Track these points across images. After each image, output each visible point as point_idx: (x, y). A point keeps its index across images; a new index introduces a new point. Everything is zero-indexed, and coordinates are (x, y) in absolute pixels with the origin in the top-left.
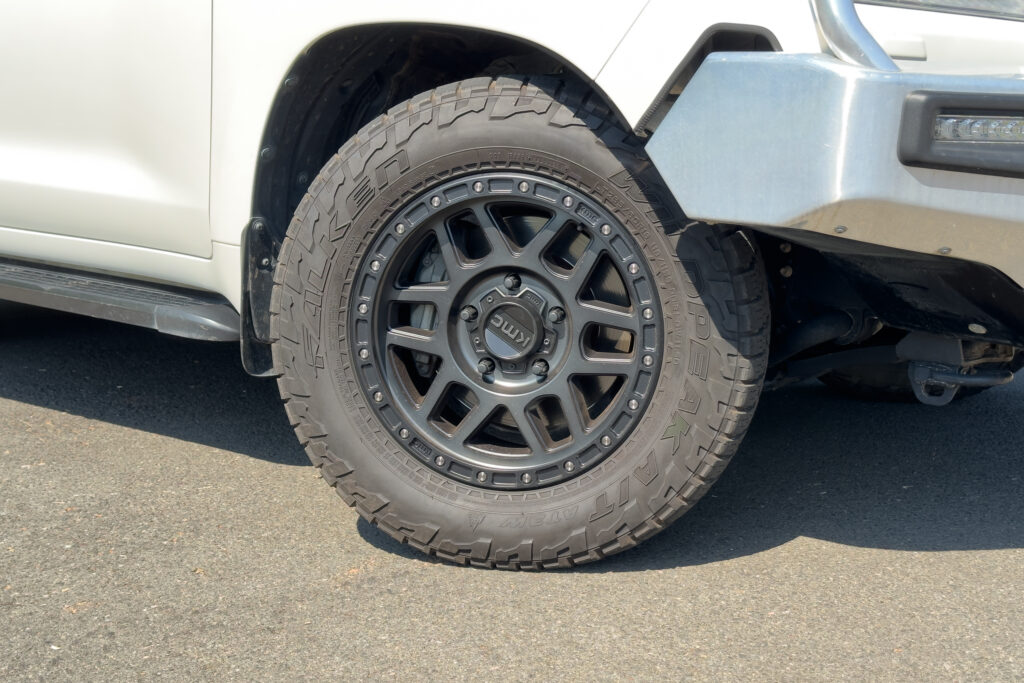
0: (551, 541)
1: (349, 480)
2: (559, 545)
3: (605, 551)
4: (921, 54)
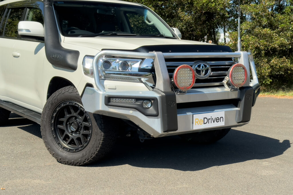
0: (76, 161)
1: (49, 149)
2: (77, 161)
3: (84, 163)
4: (115, 88)
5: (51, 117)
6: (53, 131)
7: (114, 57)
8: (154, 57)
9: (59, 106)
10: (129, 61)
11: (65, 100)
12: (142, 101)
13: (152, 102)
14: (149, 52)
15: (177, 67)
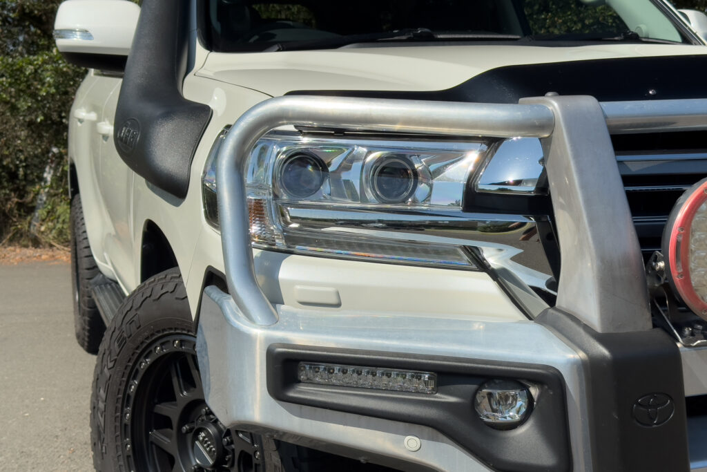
4: (334, 300)
5: (120, 396)
6: (128, 457)
7: (340, 133)
8: (547, 125)
9: (146, 352)
10: (419, 153)
11: (164, 330)
12: (474, 387)
13: (530, 396)
14: (521, 100)
15: (693, 179)
